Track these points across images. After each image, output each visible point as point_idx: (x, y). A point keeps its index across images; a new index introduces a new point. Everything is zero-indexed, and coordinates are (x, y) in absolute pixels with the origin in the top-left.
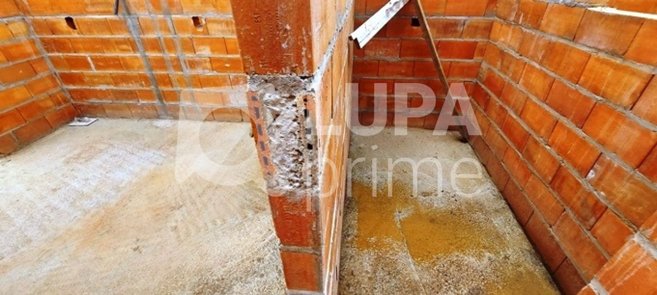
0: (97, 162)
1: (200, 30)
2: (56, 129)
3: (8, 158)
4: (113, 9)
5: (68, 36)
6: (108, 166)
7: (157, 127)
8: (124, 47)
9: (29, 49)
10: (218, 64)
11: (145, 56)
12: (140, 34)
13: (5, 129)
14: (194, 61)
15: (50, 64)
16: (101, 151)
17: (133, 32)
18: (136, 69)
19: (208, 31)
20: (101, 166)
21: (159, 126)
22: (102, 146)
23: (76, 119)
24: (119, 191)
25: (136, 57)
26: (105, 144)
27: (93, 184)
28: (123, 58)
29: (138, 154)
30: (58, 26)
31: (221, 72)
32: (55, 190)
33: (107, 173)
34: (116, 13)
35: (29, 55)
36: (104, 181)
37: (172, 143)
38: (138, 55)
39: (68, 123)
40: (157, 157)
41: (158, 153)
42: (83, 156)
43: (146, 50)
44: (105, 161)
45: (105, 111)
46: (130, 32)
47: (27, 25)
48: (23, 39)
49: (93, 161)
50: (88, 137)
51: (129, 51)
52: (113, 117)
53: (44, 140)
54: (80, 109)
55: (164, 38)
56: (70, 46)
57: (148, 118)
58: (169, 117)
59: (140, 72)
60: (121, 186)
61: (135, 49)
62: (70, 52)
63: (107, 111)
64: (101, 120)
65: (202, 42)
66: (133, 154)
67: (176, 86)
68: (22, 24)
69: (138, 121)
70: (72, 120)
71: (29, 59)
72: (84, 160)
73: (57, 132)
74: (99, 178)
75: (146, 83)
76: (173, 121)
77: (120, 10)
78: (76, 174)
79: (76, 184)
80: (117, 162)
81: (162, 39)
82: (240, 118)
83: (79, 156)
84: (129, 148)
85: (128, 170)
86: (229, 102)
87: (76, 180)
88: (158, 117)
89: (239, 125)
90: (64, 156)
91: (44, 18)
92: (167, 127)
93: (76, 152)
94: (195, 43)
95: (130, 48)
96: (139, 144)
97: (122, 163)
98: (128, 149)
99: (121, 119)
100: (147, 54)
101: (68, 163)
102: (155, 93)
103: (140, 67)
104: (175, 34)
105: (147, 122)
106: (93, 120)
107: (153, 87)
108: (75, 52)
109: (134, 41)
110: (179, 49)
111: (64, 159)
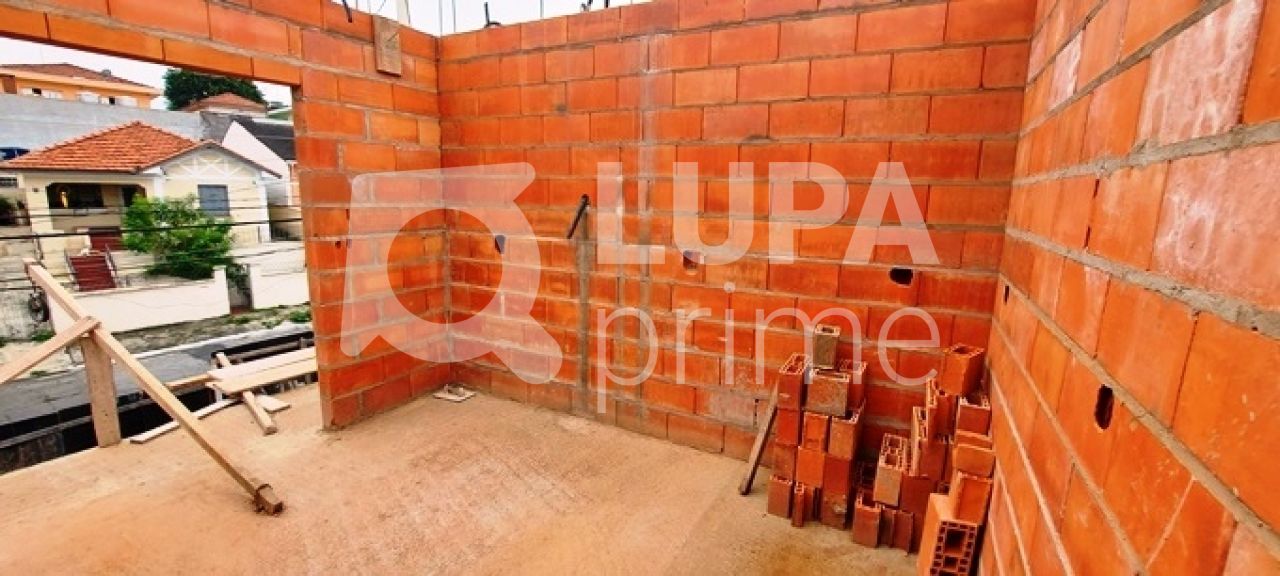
0: (459, 477)
1: (691, 273)
2: (415, 399)
3: (340, 433)
4: (565, 230)
5: (488, 261)
6: (475, 492)
7: (565, 431)
8: (560, 286)
9: (433, 273)
10: (704, 335)
11: (587, 304)
12: (591, 269)
13: (356, 385)
14: (665, 323)
15: (447, 298)
16: (469, 456)
17: (582, 265)
18: (564, 323)
19: (704, 277)
20: (462, 488)
21: (567, 427)
22: (472, 448)
23: (447, 387)
24: (481, 555)
25: (572, 305)
26: (477, 442)
27: (444, 524)
28: (552, 304)
29: (526, 478)
30: (481, 247)
31: (706, 350)
32: (383, 517)
33: (470, 505)
34: (570, 236)
35: (429, 282)
36: (462, 522)
37: (587, 470)
38: (576, 301)
39: (434, 391)
40: (558, 493)
41: (561, 485)
42: (441, 458)
43: (591, 294)
44: (471, 479)
45: (490, 384)
46: (577, 265)
47: (445, 240)
48: (433, 260)
49: (453, 472)
50: (454, 424)
51: (564, 292)
52: (500, 395)
53: (395, 413)
54: (457, 373)
55: (626, 280)
56: (486, 276)
57: (553, 409)
58: (587, 416)
59: (569, 330)
60: (489, 542)
61: (574, 293)
62: (480, 284)
63: (494, 384)
64: (480, 396)
65: (689, 294)
66: (518, 476)
67: (618, 363)
68: (439, 239)
69: (536, 410)
70: (440, 388)
71: (428, 287)
72: (440, 467)
73: (415, 405)
74: (454, 511)
75: (571, 349)
76: (592, 423)
77: (577, 233)
78: (422, 493)
79: (416, 515)
80: (490, 486)
81: (623, 281)
82: (719, 445)
83: (433, 459)
84: (514, 461)
85: (504, 510)
86: (706, 409)
87: (419, 504)
88: (569, 411)
89: (714, 459)
90: (413, 451)
91: (469, 233)
92: (581, 435)
93: (432, 448)
94: (675, 293)
95: (568, 290)
96: (531, 457)
97: (497, 490)
98: (511, 463)
99: (509, 402)
100: (590, 302)
101: (416, 466)
102: (579, 367)
103: (572, 321)
104: (648, 275)
105: (549, 416)
106: (469, 394)
107: (580, 357)
108: (488, 285)
109: (578, 279)
110: (646, 299)
111: (412, 456)
